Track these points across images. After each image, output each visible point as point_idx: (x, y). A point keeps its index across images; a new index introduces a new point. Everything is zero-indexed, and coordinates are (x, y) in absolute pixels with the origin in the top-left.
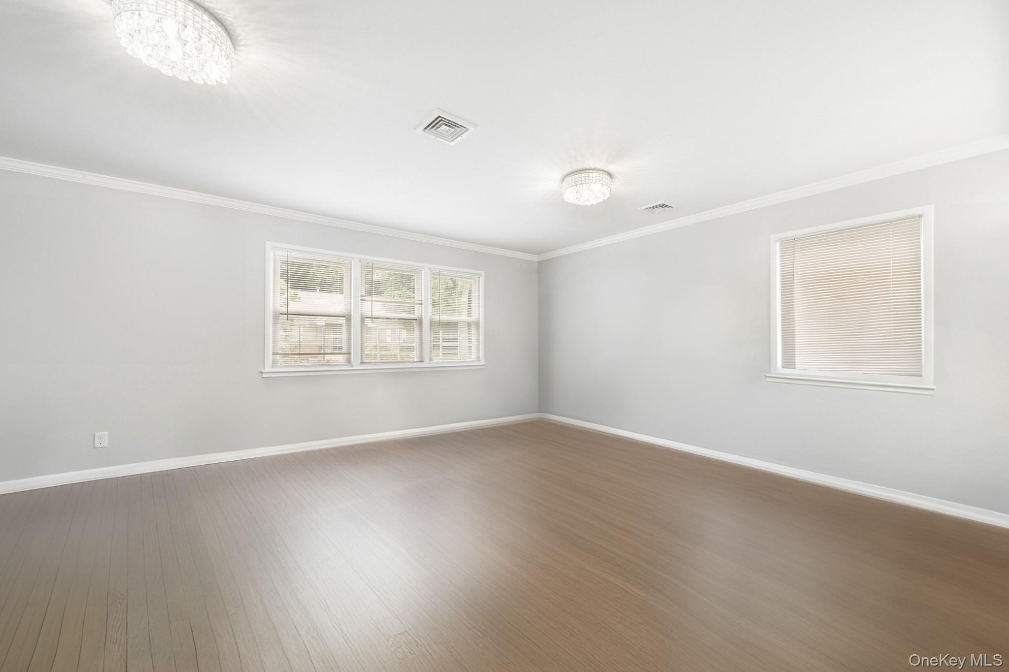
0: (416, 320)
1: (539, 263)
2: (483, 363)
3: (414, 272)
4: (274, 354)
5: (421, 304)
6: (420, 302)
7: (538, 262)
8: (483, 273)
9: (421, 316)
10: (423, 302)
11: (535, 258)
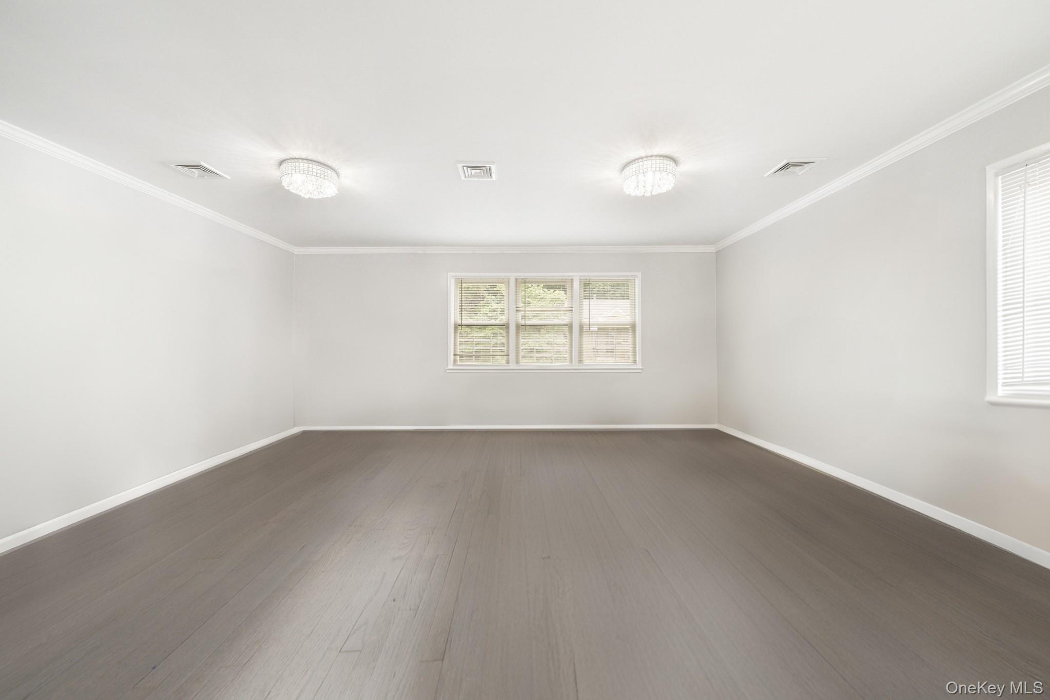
0: (567, 325)
1: (718, 253)
2: (641, 367)
3: (565, 282)
4: (455, 355)
5: (572, 311)
6: (571, 309)
7: (716, 252)
8: (639, 274)
9: (572, 321)
10: (573, 309)
11: (712, 249)
